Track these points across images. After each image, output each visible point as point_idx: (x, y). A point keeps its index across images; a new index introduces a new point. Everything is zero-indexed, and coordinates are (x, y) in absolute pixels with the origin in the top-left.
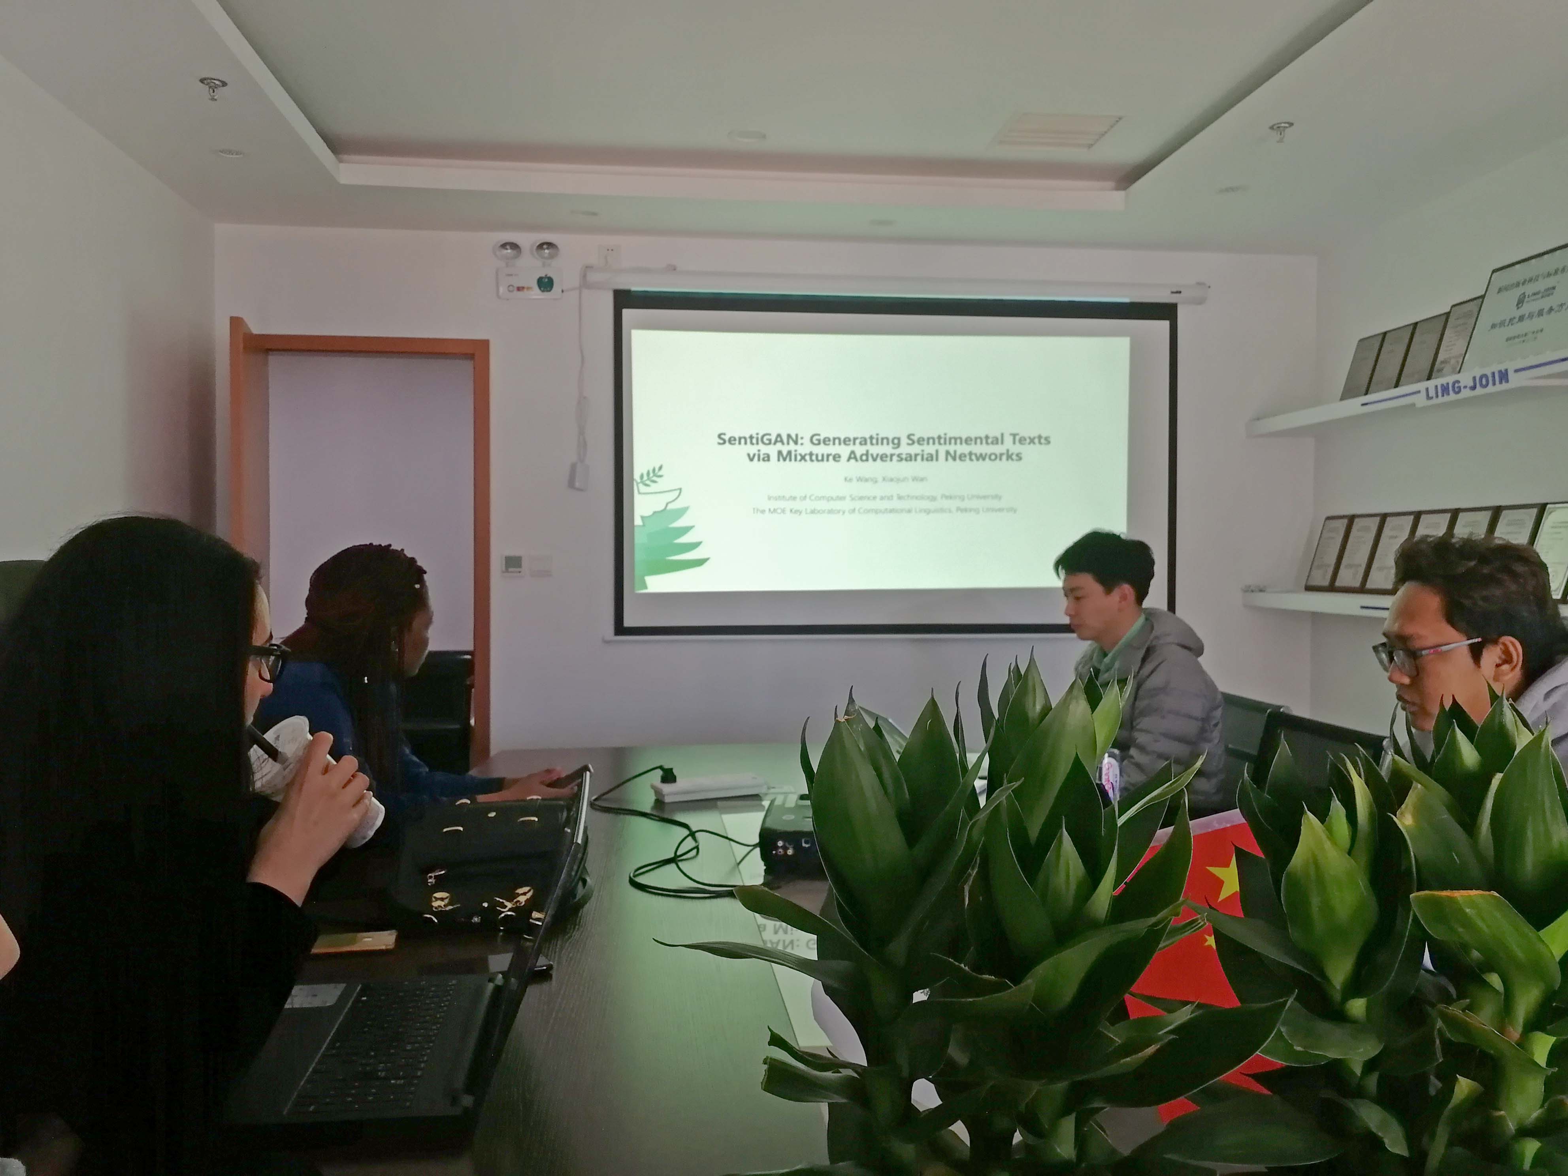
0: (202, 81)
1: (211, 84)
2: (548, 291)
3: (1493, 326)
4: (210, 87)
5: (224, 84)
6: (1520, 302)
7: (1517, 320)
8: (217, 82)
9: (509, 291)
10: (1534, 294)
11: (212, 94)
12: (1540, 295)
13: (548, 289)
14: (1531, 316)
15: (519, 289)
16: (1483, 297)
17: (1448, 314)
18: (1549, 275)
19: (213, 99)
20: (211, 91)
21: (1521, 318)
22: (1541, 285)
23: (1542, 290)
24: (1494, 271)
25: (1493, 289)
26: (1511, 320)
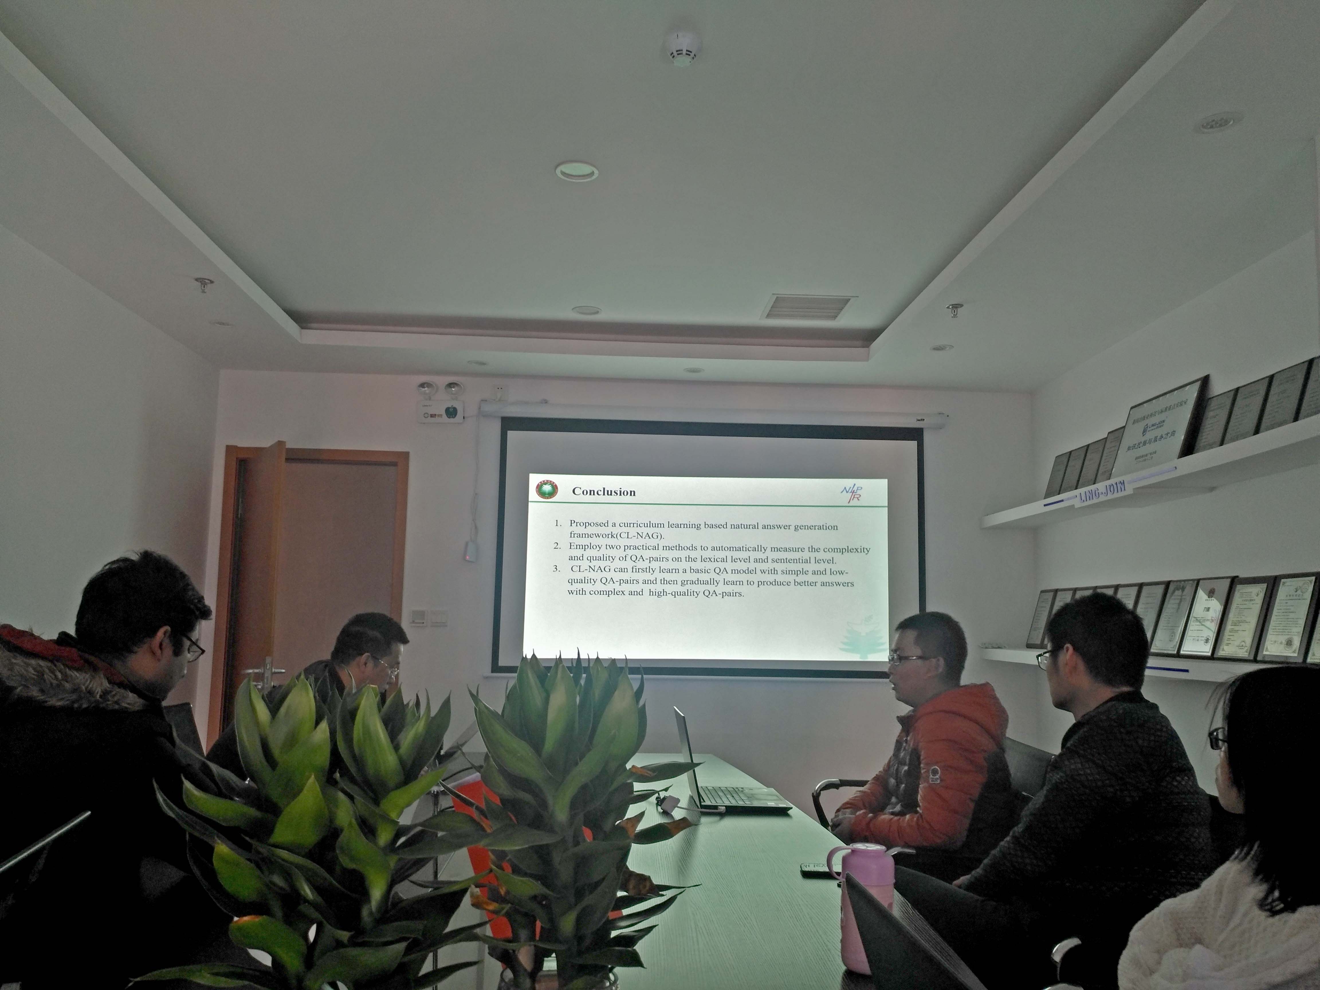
0: (197, 280)
1: (203, 282)
2: (452, 417)
3: (1129, 449)
4: (202, 284)
5: (212, 282)
6: (1145, 431)
7: (1141, 445)
8: (207, 281)
9: (425, 417)
10: (1153, 425)
11: (203, 288)
12: (1157, 426)
13: (454, 416)
14: (1150, 442)
15: (432, 416)
16: (1124, 427)
17: (1106, 438)
18: (1162, 412)
19: (204, 292)
20: (203, 287)
21: (1145, 443)
22: (1156, 420)
23: (1157, 423)
24: (1132, 408)
25: (1131, 421)
26: (1139, 444)
